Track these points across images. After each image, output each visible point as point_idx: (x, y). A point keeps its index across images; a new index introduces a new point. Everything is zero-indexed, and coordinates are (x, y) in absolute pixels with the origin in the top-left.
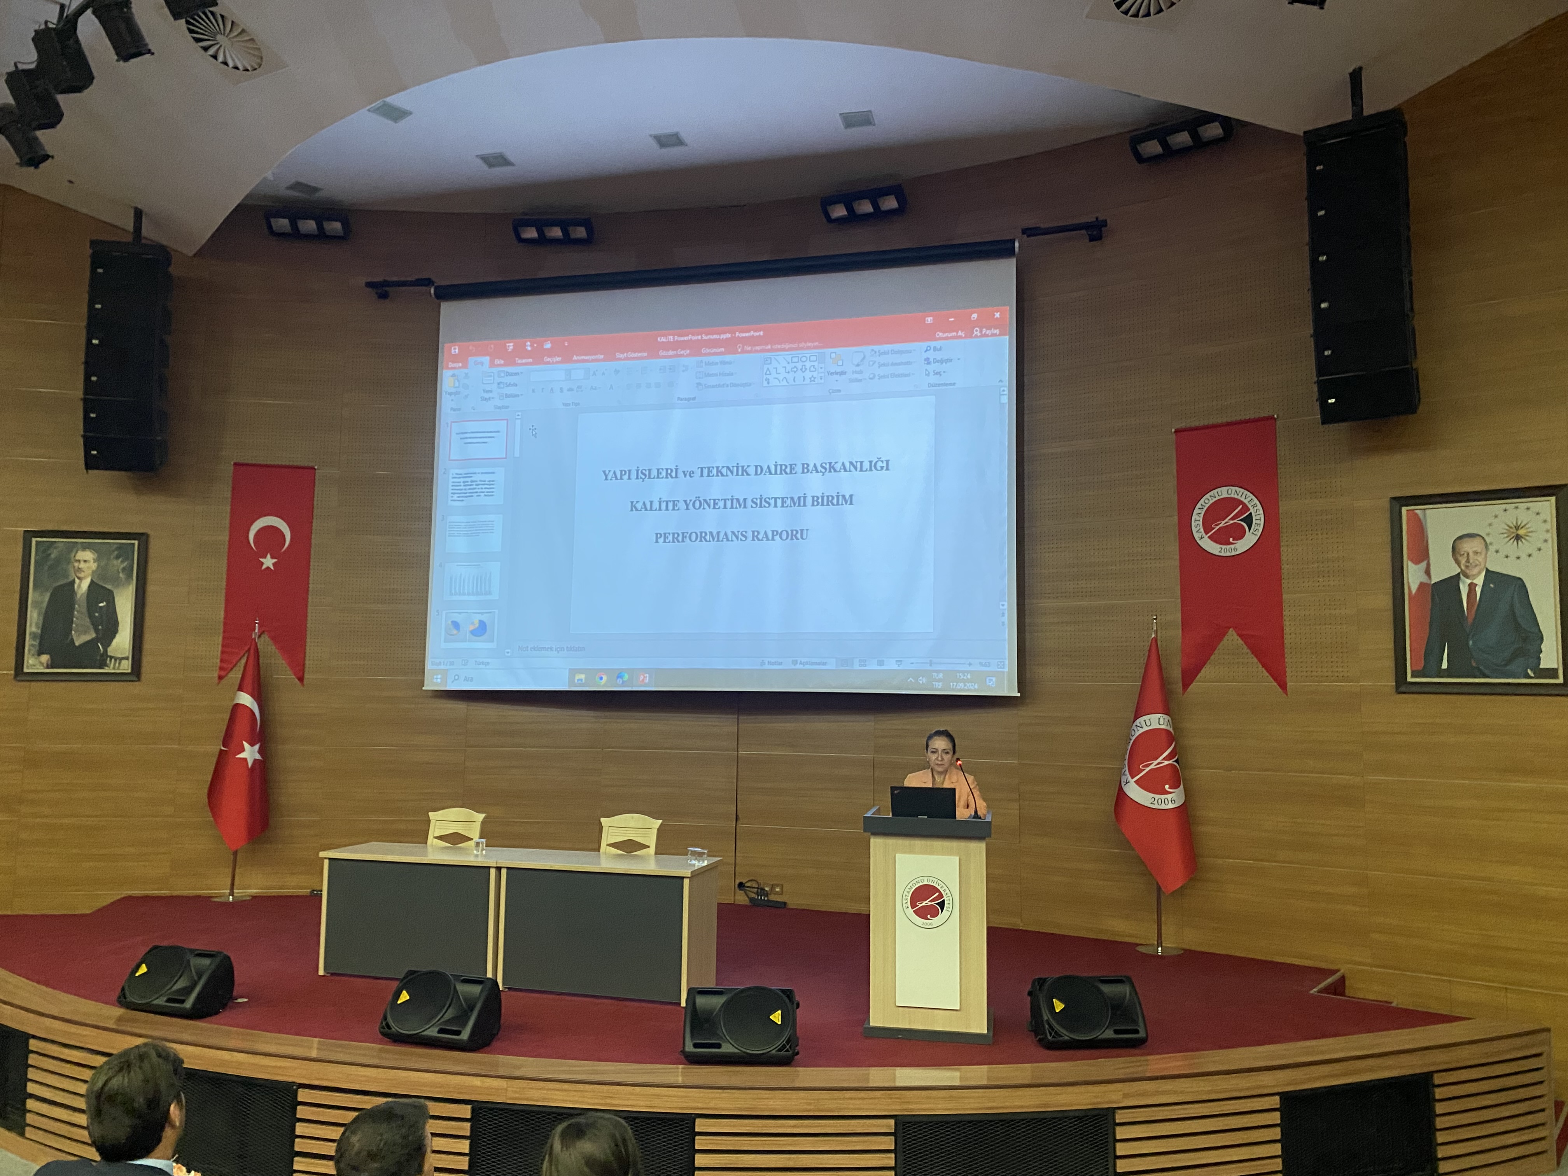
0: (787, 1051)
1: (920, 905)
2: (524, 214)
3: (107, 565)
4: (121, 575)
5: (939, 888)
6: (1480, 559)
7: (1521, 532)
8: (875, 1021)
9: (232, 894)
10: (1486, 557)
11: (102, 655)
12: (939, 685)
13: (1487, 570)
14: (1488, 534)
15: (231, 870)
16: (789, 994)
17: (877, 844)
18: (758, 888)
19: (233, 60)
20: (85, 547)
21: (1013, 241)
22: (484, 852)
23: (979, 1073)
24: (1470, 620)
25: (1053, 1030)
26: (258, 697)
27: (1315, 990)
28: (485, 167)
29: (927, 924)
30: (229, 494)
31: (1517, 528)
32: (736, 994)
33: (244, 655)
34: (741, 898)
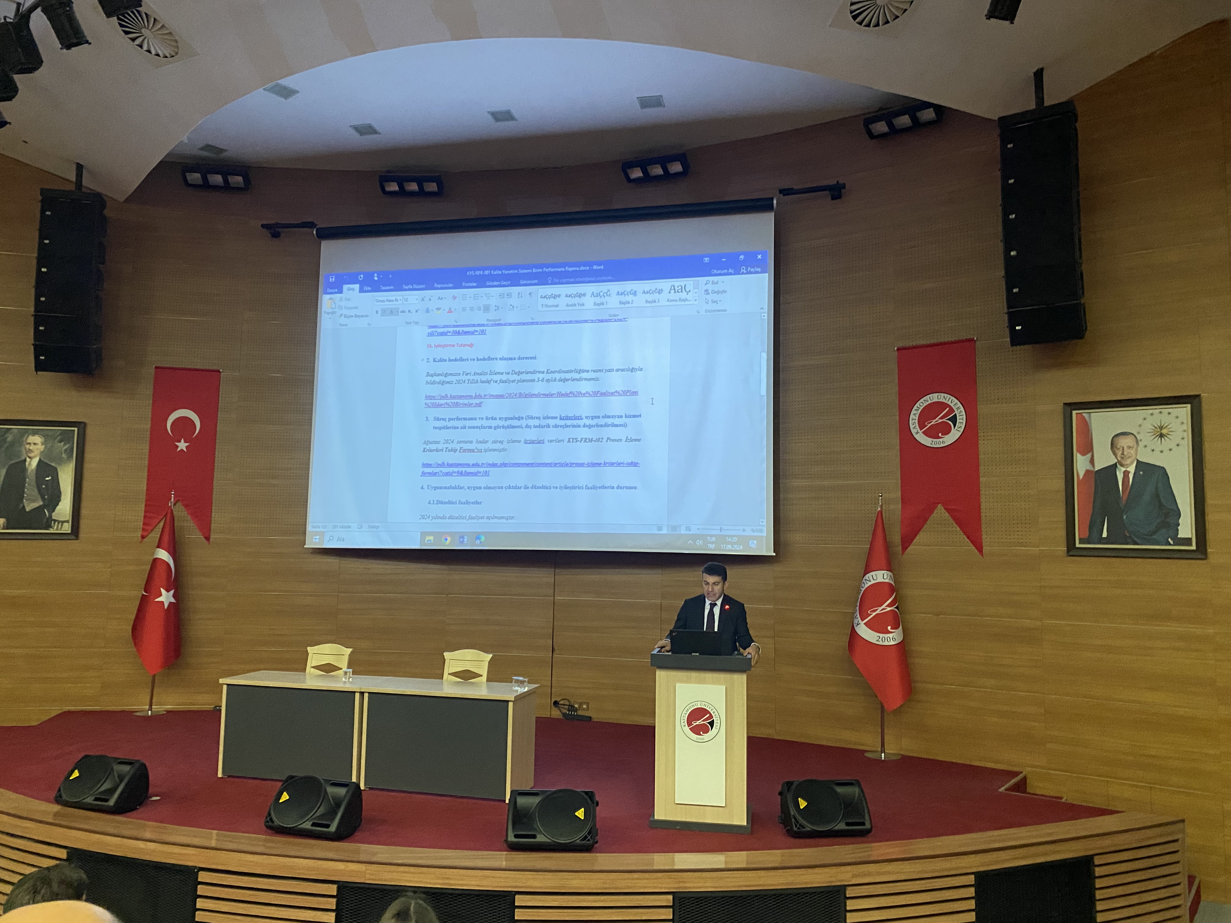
0: (589, 840)
1: (695, 724)
2: (388, 172)
3: (52, 446)
4: (64, 456)
5: (710, 710)
6: (1132, 452)
7: (1164, 431)
8: (659, 815)
9: (150, 709)
10: (1137, 451)
11: (48, 519)
12: (712, 546)
13: (1138, 461)
14: (1139, 433)
15: (149, 690)
16: (590, 795)
17: (661, 675)
18: (569, 705)
19: (155, 48)
20: (35, 433)
21: (772, 199)
22: (351, 679)
23: (740, 858)
24: (1125, 499)
25: (798, 822)
26: (173, 553)
27: (1003, 788)
28: (356, 135)
29: (700, 739)
30: (150, 391)
31: (1161, 428)
32: (548, 796)
33: (162, 519)
34: (556, 713)
